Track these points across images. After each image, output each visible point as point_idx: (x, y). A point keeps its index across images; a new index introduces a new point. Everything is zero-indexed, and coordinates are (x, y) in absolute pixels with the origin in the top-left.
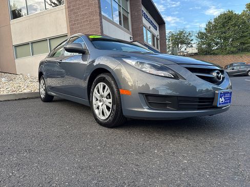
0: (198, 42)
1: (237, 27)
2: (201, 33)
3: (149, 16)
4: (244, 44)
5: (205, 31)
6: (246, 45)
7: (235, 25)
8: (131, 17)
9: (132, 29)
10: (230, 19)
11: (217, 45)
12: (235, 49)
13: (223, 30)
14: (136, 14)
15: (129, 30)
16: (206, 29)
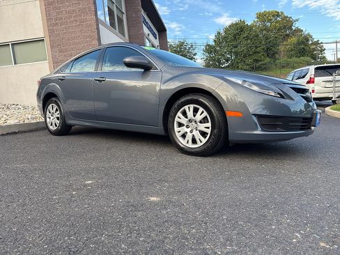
0: (205, 57)
1: (249, 41)
2: (208, 45)
3: (148, 20)
4: (257, 61)
5: (213, 44)
6: (260, 63)
7: (247, 38)
8: (127, 19)
9: (129, 36)
10: (242, 31)
11: (227, 61)
12: (248, 67)
13: (235, 43)
14: (134, 15)
15: (124, 36)
16: (215, 41)
